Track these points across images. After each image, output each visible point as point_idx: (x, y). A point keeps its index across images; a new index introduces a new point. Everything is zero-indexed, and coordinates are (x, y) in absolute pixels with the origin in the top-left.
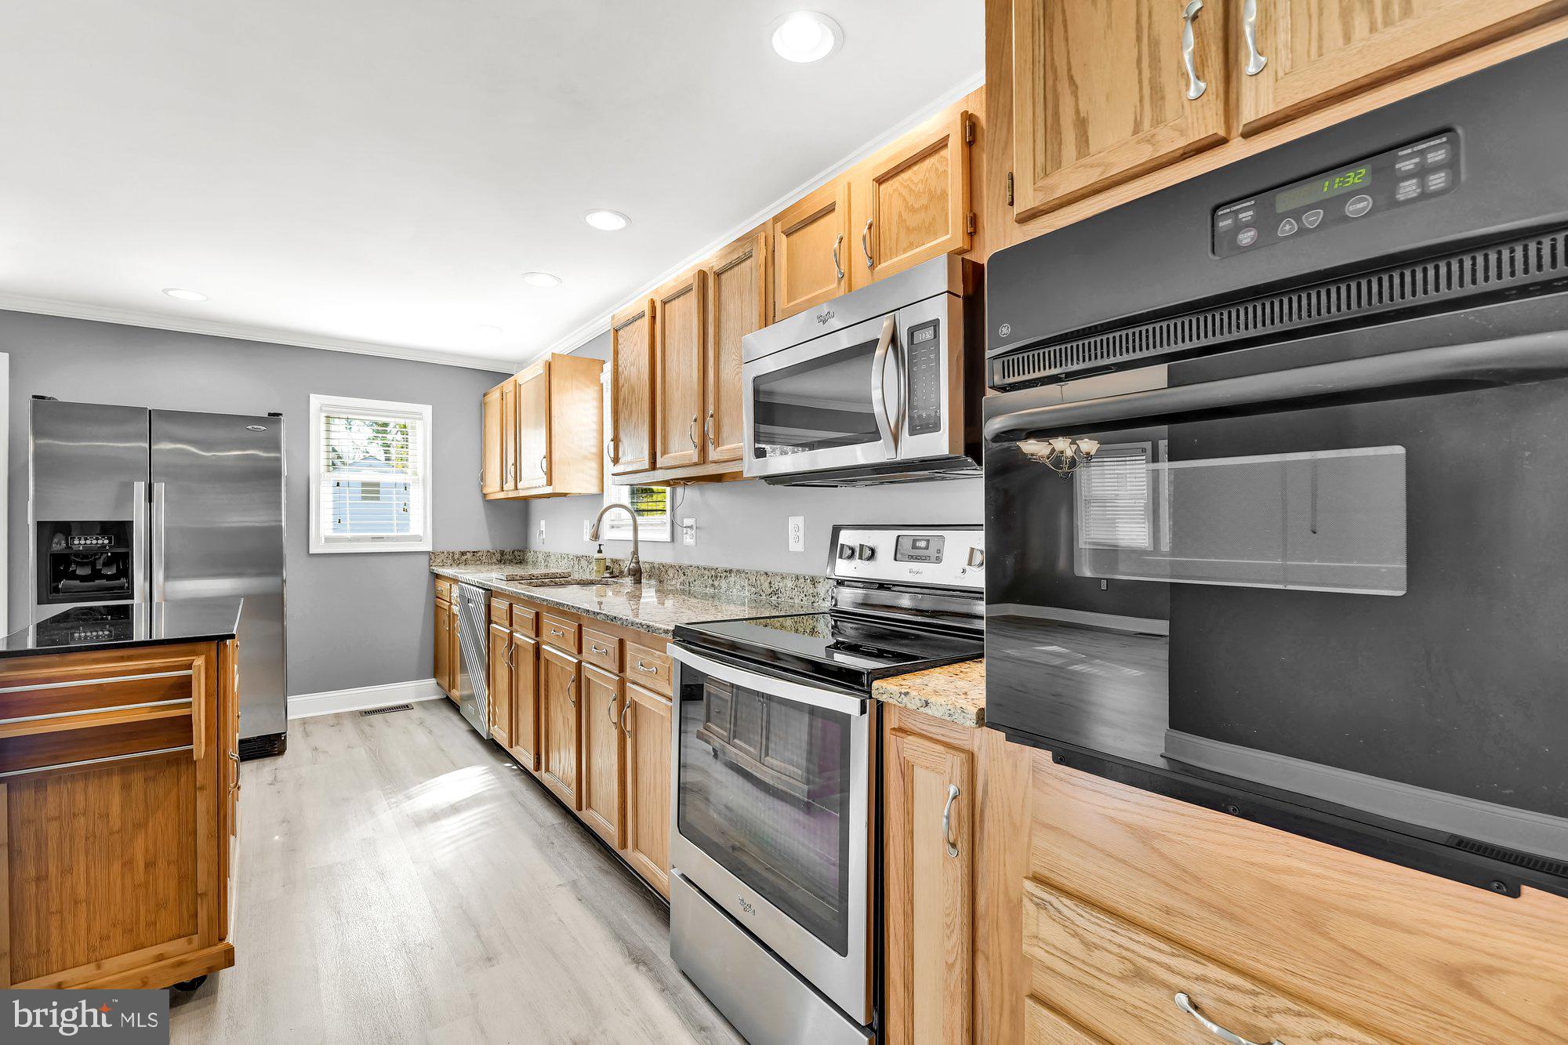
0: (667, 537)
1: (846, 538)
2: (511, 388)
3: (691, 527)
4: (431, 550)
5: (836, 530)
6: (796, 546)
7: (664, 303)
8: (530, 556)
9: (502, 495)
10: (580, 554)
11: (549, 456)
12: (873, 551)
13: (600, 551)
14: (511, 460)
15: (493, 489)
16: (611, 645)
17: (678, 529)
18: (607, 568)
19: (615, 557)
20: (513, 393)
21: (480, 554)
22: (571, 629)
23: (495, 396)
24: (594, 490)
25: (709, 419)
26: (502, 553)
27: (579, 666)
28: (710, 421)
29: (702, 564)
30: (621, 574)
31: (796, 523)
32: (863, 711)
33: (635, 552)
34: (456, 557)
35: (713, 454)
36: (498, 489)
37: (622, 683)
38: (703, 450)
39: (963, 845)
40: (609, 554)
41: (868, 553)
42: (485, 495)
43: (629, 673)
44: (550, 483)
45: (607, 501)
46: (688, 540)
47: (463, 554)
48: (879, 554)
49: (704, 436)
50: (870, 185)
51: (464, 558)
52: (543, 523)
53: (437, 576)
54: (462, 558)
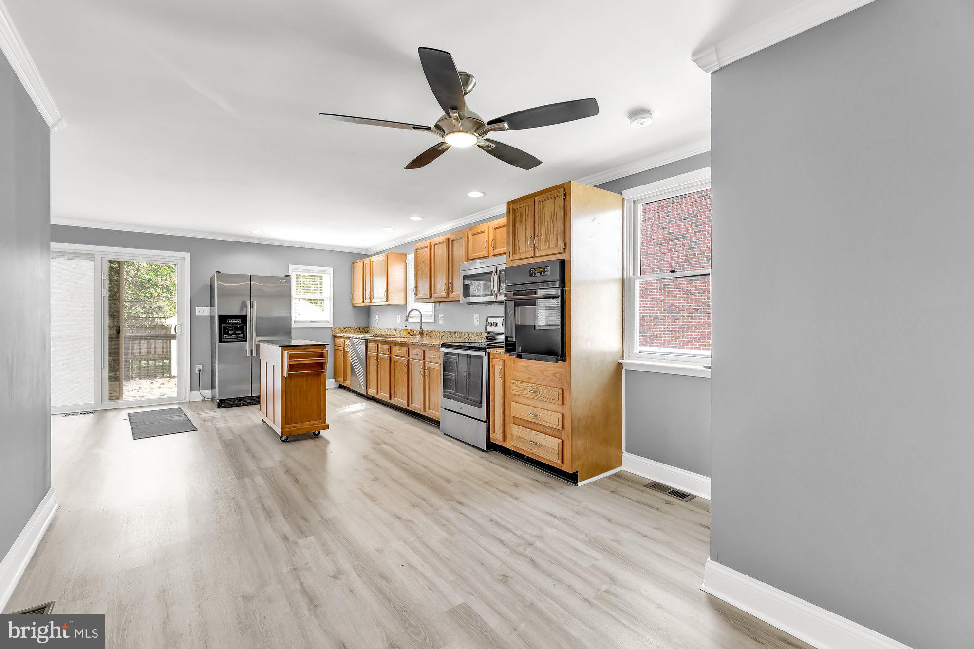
0: (433, 321)
1: (491, 320)
2: (369, 262)
3: (442, 317)
4: (332, 326)
5: (488, 318)
6: (476, 323)
7: (435, 245)
8: (371, 329)
9: (363, 305)
10: (396, 328)
11: (387, 291)
12: (497, 324)
13: (406, 326)
14: (368, 291)
15: (358, 302)
16: (421, 352)
17: (437, 318)
18: (409, 333)
19: (412, 329)
20: (369, 264)
21: (351, 328)
22: (405, 349)
23: (359, 265)
24: (403, 303)
25: (450, 284)
26: (360, 328)
27: (408, 360)
28: (450, 285)
29: (446, 330)
30: (414, 335)
31: (476, 316)
32: (485, 355)
33: (421, 327)
34: (342, 330)
35: (451, 295)
36: (362, 302)
37: (424, 363)
38: (448, 293)
39: (502, 378)
40: (409, 327)
41: (495, 324)
42: (353, 304)
43: (427, 359)
44: (387, 300)
45: (409, 308)
46: (441, 322)
47: (345, 328)
48: (499, 325)
49: (448, 289)
50: (493, 229)
51: (345, 330)
52: (377, 316)
53: (335, 337)
54: (345, 329)
